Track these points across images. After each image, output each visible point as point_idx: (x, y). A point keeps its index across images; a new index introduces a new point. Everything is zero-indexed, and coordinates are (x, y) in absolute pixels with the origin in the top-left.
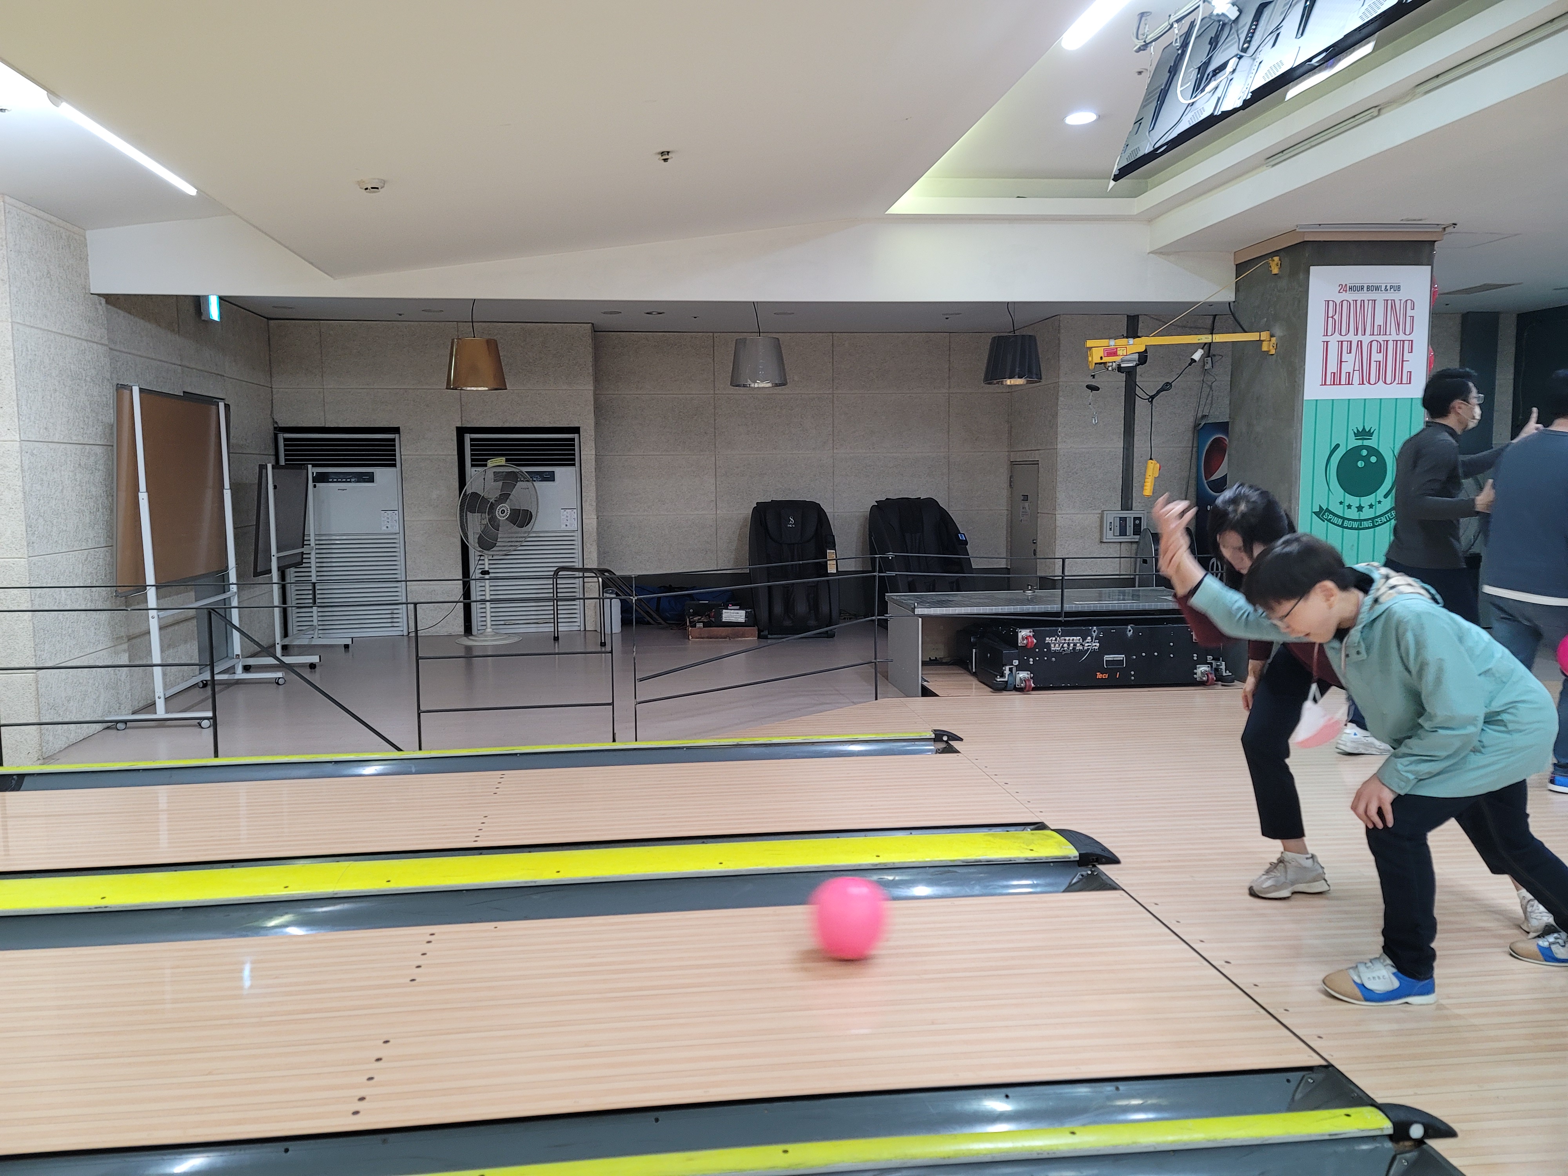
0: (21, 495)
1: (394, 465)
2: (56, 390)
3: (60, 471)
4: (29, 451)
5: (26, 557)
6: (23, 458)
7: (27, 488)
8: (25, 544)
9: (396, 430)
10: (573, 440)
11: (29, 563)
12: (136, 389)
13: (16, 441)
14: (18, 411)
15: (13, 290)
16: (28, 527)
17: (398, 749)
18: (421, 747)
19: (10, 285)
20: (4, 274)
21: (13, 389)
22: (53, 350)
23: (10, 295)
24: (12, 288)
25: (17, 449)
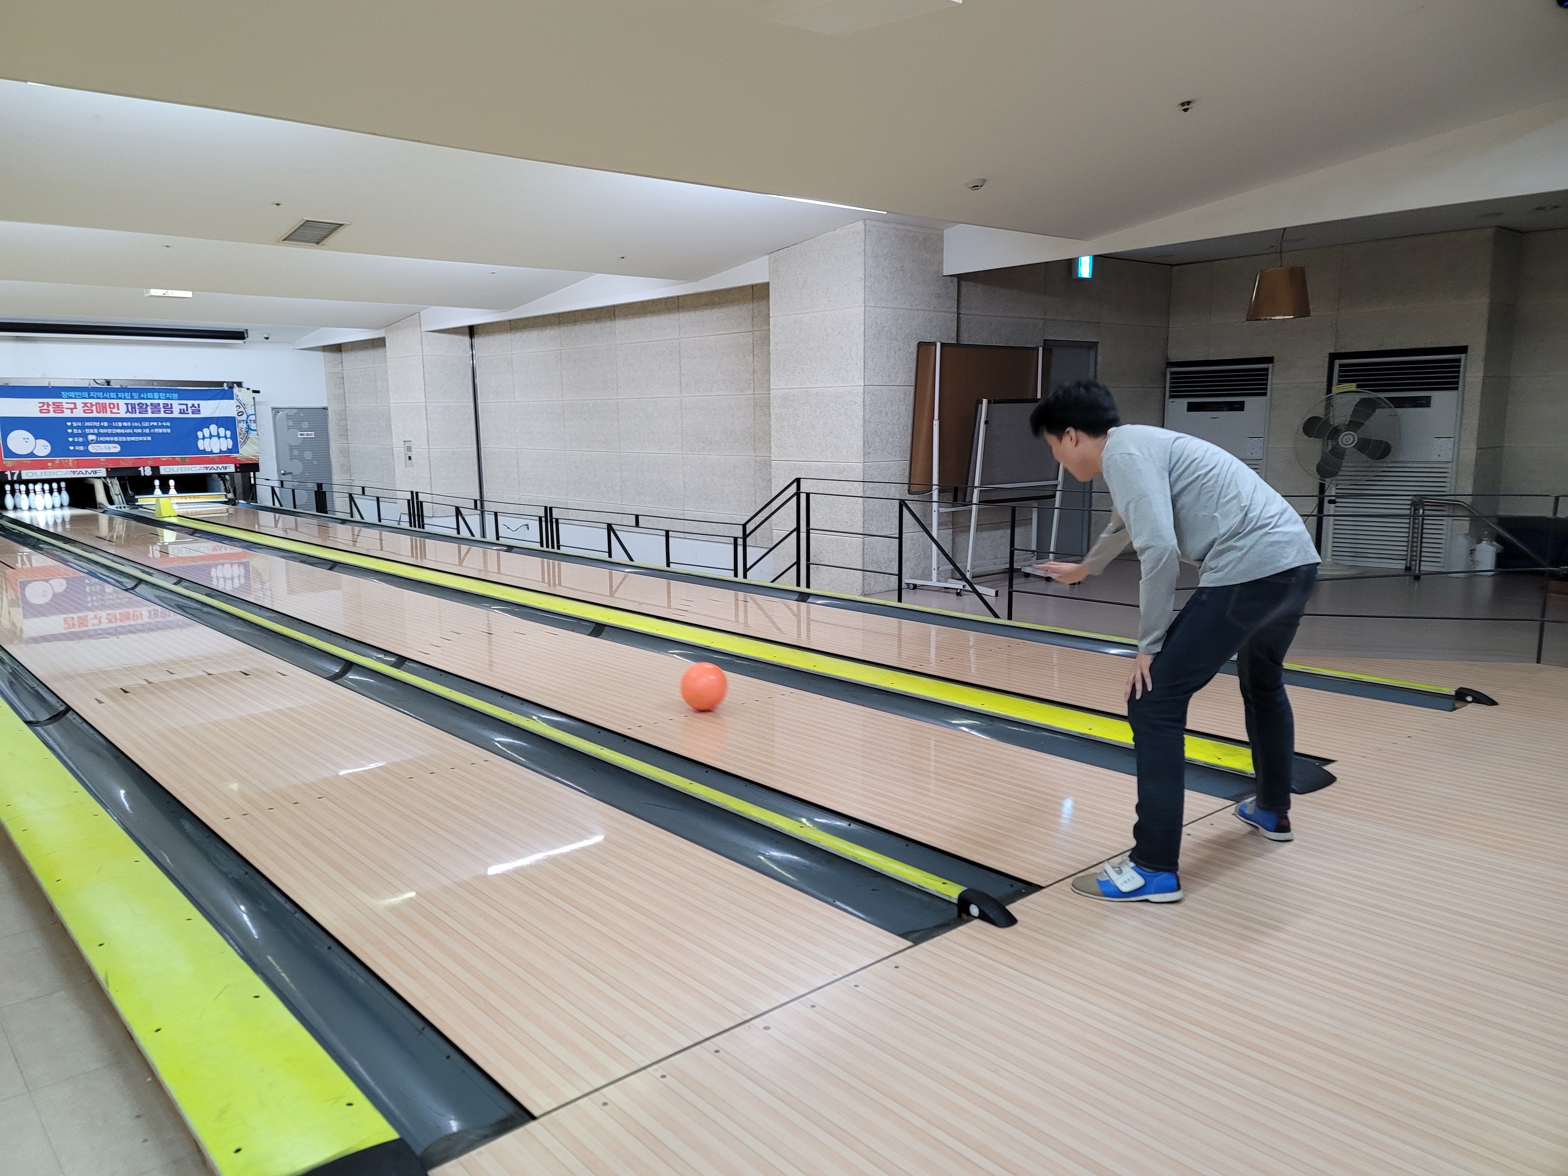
0: (862, 421)
1: (1265, 395)
2: (900, 350)
3: (899, 405)
4: (872, 393)
5: (862, 462)
6: (866, 397)
7: (867, 418)
8: (862, 454)
9: (1269, 360)
10: (1459, 361)
11: (864, 467)
12: (938, 345)
13: (861, 386)
14: (864, 366)
15: (868, 284)
16: (866, 442)
17: (996, 616)
18: (1010, 618)
19: (865, 281)
20: (861, 274)
21: (861, 352)
22: (900, 322)
23: (865, 288)
24: (867, 283)
25: (861, 391)
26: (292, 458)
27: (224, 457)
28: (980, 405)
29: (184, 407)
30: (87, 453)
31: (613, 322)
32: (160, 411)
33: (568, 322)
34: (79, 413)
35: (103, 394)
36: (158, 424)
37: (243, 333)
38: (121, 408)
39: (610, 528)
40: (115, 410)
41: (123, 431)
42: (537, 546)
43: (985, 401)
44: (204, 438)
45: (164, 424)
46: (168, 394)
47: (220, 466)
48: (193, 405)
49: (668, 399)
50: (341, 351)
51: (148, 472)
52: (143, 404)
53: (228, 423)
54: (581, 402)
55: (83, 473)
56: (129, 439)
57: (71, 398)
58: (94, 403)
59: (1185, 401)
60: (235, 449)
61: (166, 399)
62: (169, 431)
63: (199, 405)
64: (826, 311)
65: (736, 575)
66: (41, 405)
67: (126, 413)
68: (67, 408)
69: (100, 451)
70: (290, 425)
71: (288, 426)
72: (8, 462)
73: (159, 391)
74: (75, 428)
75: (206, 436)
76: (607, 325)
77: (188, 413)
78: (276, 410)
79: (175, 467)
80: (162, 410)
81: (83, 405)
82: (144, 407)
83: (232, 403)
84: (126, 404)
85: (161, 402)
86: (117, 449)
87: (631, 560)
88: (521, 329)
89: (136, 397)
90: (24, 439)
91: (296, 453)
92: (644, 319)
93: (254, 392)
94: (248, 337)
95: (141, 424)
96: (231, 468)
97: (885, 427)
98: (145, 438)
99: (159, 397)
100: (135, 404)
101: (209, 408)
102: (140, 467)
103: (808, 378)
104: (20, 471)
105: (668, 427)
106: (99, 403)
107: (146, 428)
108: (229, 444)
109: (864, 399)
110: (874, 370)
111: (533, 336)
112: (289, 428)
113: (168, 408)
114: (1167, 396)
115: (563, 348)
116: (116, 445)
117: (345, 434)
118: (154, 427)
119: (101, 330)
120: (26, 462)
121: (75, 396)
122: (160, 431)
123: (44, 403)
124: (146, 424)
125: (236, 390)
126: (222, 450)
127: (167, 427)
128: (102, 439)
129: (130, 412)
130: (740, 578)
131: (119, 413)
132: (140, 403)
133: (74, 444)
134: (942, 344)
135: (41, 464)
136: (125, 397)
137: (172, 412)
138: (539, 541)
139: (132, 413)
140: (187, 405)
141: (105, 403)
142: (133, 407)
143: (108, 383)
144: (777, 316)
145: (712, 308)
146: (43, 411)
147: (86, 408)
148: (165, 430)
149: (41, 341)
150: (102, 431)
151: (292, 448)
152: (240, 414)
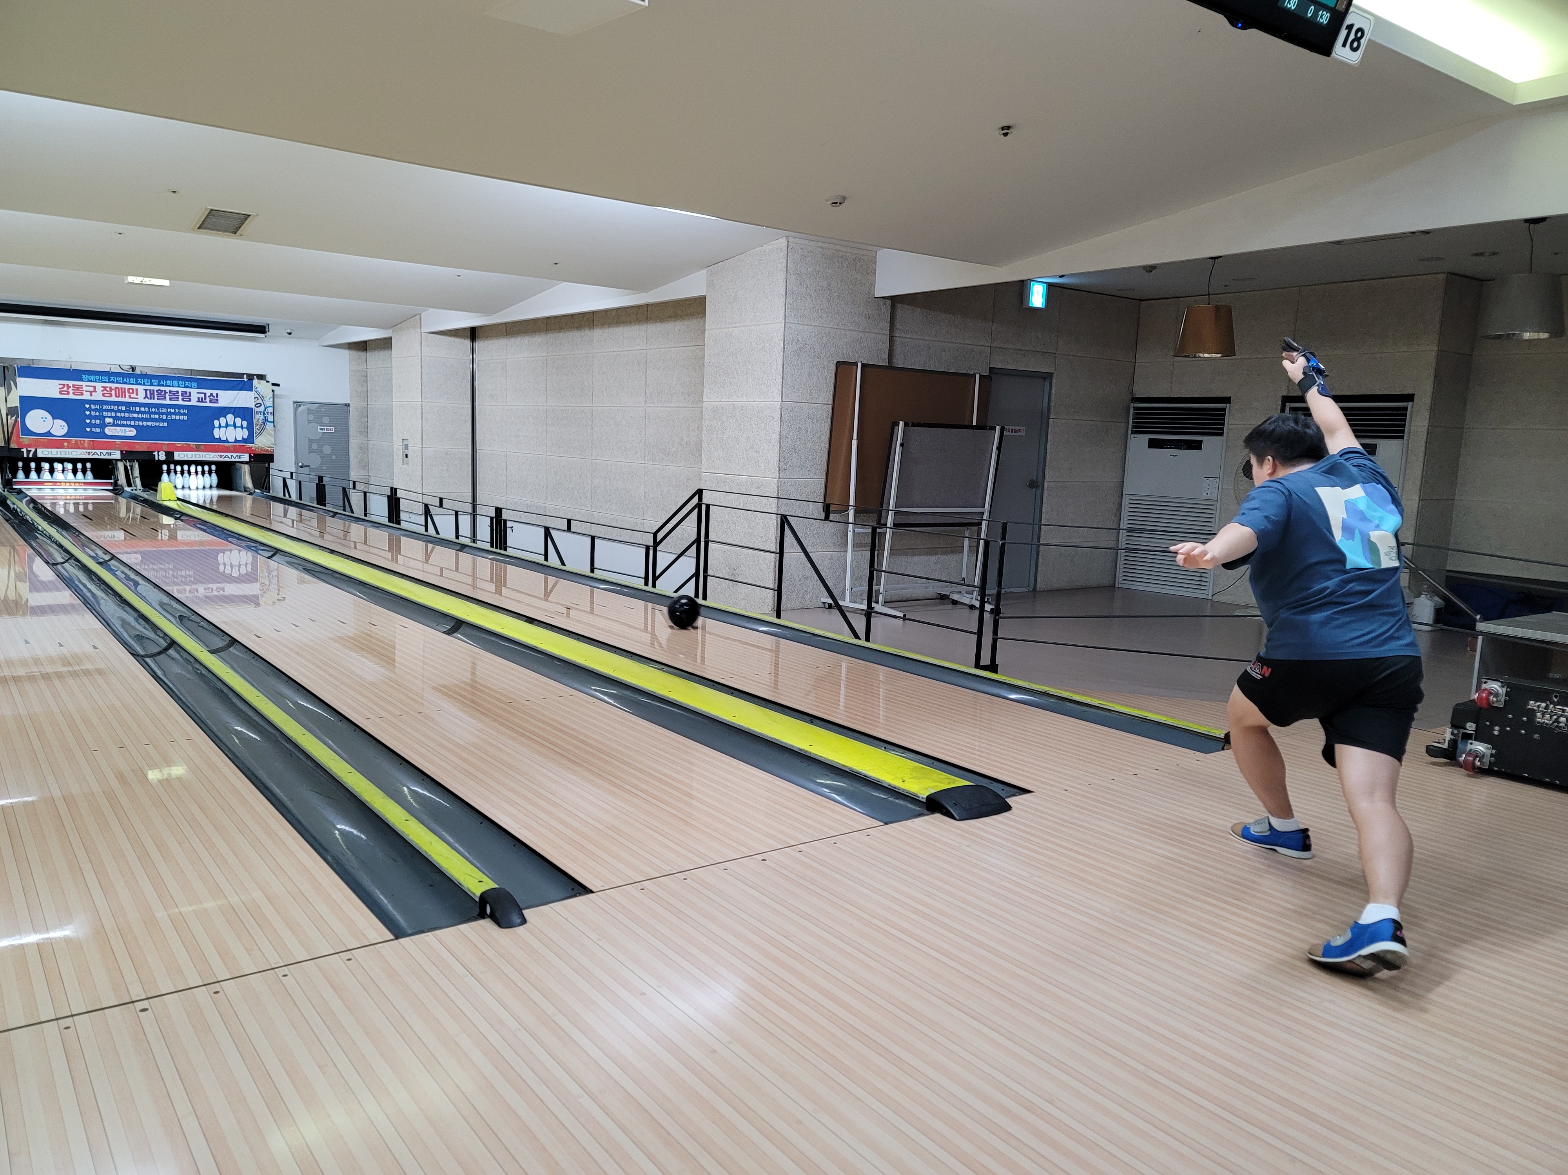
0: (778, 436)
1: (1222, 434)
2: (824, 368)
3: (821, 424)
4: (790, 409)
5: (777, 475)
6: (783, 413)
7: (784, 433)
8: (778, 469)
9: (1227, 400)
10: (1406, 409)
11: (778, 482)
12: (859, 365)
13: (779, 401)
14: (783, 381)
15: (790, 301)
16: (782, 458)
17: (857, 637)
18: (868, 639)
19: (786, 298)
20: (782, 291)
21: (780, 368)
22: (825, 340)
23: (786, 305)
24: (788, 299)
25: (779, 407)
26: (311, 451)
27: (238, 446)
28: (896, 427)
29: (203, 396)
30: (103, 435)
31: (592, 330)
32: (178, 398)
33: (554, 330)
34: (98, 396)
35: (123, 379)
36: (175, 411)
37: (264, 327)
38: (139, 394)
39: (547, 531)
40: (133, 396)
41: (140, 416)
42: (487, 546)
43: (901, 423)
44: (220, 427)
45: (181, 411)
46: (187, 383)
47: (235, 455)
48: (212, 395)
49: (635, 409)
50: (366, 350)
51: (162, 456)
52: (162, 391)
53: (245, 414)
54: (562, 408)
55: (98, 454)
56: (145, 424)
57: (91, 381)
58: (113, 388)
59: (1147, 437)
60: (250, 439)
61: (185, 387)
62: (186, 418)
63: (217, 394)
64: (752, 326)
65: (646, 584)
66: (62, 386)
67: (144, 398)
68: (86, 391)
69: (116, 434)
70: (310, 419)
71: (308, 420)
72: (25, 439)
73: (179, 379)
74: (93, 410)
75: (222, 425)
76: (587, 333)
77: (206, 402)
78: (298, 404)
79: (190, 454)
80: (180, 397)
81: (103, 389)
82: (163, 393)
83: (252, 394)
84: (144, 390)
85: (180, 390)
86: (132, 432)
87: (563, 564)
88: (515, 334)
89: (156, 384)
90: (42, 418)
91: (315, 446)
92: (618, 328)
93: (273, 384)
94: (269, 331)
95: (158, 410)
96: (246, 458)
97: (805, 444)
98: (161, 424)
99: (179, 385)
100: (153, 390)
101: (227, 398)
102: (154, 452)
103: (735, 391)
104: (36, 449)
105: (633, 436)
106: (118, 388)
107: (163, 413)
108: (245, 434)
109: (781, 414)
110: (793, 386)
111: (525, 342)
112: (309, 422)
113: (187, 396)
114: (1130, 432)
115: (549, 354)
116: (132, 429)
117: (365, 430)
118: (170, 413)
119: (126, 318)
120: (42, 440)
121: (96, 379)
122: (177, 417)
123: (64, 385)
124: (164, 410)
125: (256, 382)
126: (238, 439)
127: (184, 414)
128: (119, 422)
129: (148, 398)
130: (650, 588)
131: (137, 398)
132: (159, 390)
133: (91, 425)
134: (863, 365)
135: (57, 443)
136: (144, 383)
137: (190, 400)
138: (489, 541)
139: (151, 399)
140: (205, 394)
141: (125, 389)
142: (152, 393)
143: (133, 369)
144: (712, 329)
145: (675, 321)
146: (63, 393)
147: (105, 392)
148: (181, 417)
149: (70, 325)
150: (119, 415)
151: (311, 441)
152: (258, 405)
